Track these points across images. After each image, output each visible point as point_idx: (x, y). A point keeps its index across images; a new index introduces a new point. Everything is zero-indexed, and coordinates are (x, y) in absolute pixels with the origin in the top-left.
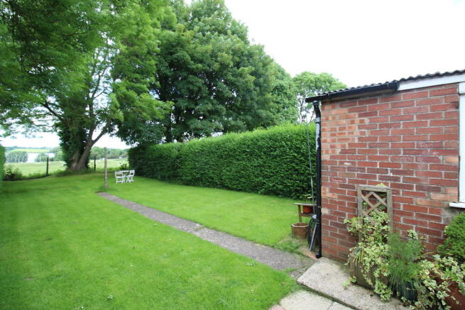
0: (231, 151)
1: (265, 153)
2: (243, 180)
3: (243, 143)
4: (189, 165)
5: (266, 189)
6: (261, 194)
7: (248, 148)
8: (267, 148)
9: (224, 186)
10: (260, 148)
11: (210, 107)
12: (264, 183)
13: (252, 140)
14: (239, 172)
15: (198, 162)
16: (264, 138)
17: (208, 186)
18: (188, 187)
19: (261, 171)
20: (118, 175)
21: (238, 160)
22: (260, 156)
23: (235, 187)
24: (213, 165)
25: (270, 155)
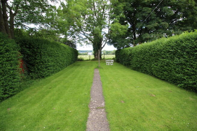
0: (158, 51)
1: (188, 53)
2: (165, 73)
3: (168, 44)
4: (134, 59)
5: (185, 84)
6: (181, 87)
7: (172, 49)
8: (191, 48)
9: (152, 74)
10: (183, 49)
11: (156, 24)
12: (184, 79)
13: (176, 42)
14: (163, 67)
15: (139, 57)
16: (189, 40)
17: (144, 73)
18: (134, 71)
19: (182, 69)
20: (107, 62)
21: (163, 58)
22: (182, 55)
23: (160, 76)
24: (146, 60)
25: (193, 55)
